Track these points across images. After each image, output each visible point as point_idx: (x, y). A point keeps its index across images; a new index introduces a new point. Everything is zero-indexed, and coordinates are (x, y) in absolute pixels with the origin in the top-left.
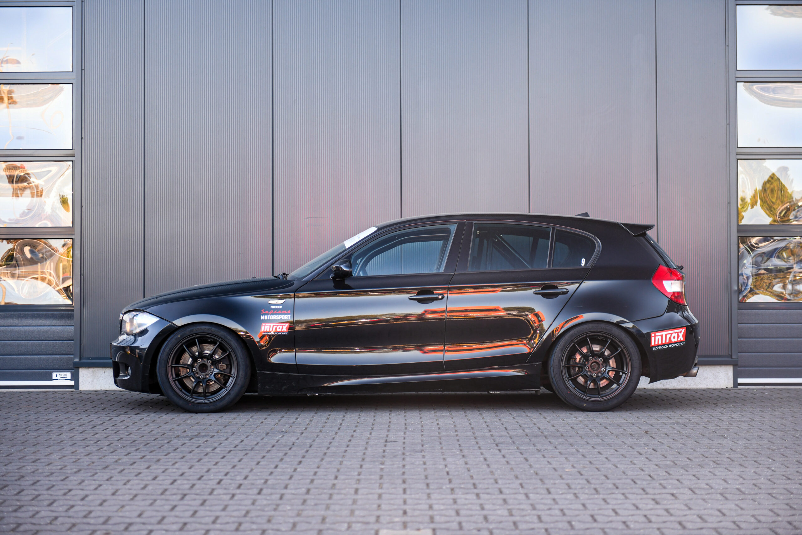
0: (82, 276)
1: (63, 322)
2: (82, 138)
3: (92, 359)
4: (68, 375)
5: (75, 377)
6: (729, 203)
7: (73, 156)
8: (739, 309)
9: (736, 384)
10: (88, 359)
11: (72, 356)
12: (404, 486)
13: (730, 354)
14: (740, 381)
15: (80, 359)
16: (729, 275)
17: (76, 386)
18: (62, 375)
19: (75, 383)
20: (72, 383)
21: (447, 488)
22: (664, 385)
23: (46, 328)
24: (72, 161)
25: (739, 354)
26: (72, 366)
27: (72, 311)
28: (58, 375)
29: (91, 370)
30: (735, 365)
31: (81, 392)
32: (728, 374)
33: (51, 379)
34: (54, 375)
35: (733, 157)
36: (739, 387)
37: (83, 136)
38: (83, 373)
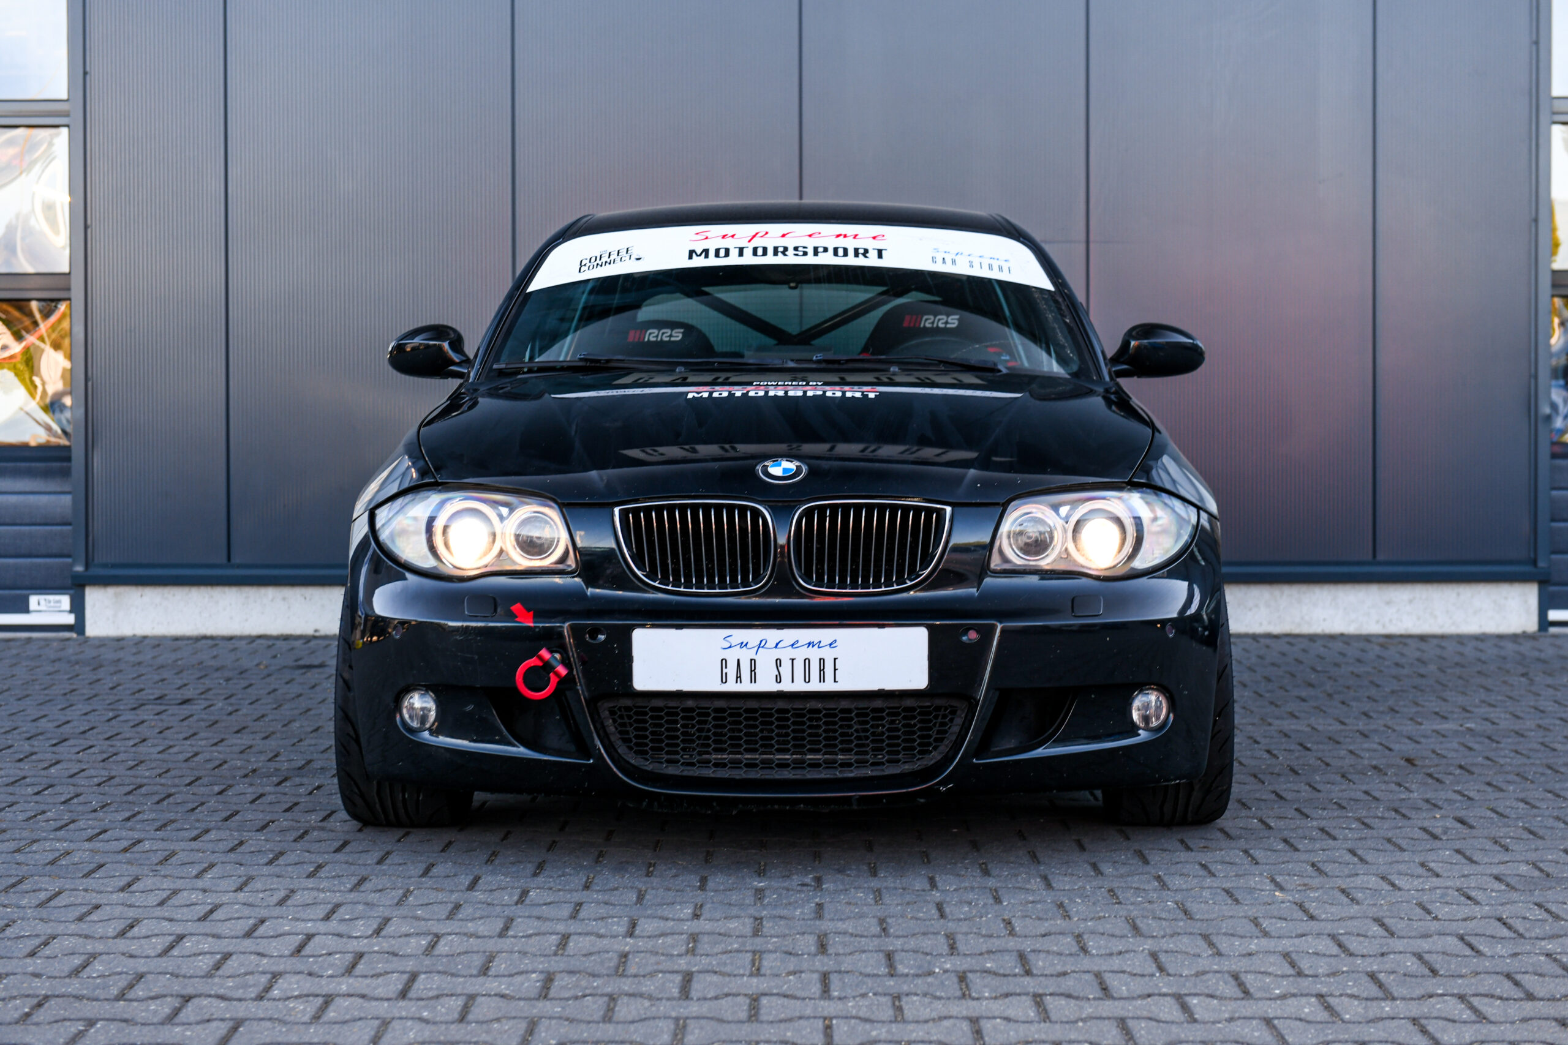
0: (90, 384)
1: (52, 485)
2: (85, 73)
3: (114, 566)
4: (65, 601)
5: (78, 607)
6: (1536, 220)
7: (66, 114)
8: (1554, 456)
9: (1544, 624)
10: (105, 566)
11: (69, 560)
12: (822, 963)
13: (1532, 555)
14: (1554, 615)
15: (87, 566)
16: (1533, 381)
17: (79, 627)
18: (50, 602)
19: (76, 619)
20: (70, 619)
21: (946, 971)
22: (1384, 626)
23: (13, 499)
24: (68, 126)
25: (1554, 557)
26: (69, 582)
27: (68, 459)
28: (42, 602)
29: (111, 591)
30: (1543, 582)
31: (88, 639)
32: (1526, 602)
33: (26, 610)
34: (34, 600)
35: (1544, 118)
36: (1553, 630)
37: (88, 69)
38: (96, 598)
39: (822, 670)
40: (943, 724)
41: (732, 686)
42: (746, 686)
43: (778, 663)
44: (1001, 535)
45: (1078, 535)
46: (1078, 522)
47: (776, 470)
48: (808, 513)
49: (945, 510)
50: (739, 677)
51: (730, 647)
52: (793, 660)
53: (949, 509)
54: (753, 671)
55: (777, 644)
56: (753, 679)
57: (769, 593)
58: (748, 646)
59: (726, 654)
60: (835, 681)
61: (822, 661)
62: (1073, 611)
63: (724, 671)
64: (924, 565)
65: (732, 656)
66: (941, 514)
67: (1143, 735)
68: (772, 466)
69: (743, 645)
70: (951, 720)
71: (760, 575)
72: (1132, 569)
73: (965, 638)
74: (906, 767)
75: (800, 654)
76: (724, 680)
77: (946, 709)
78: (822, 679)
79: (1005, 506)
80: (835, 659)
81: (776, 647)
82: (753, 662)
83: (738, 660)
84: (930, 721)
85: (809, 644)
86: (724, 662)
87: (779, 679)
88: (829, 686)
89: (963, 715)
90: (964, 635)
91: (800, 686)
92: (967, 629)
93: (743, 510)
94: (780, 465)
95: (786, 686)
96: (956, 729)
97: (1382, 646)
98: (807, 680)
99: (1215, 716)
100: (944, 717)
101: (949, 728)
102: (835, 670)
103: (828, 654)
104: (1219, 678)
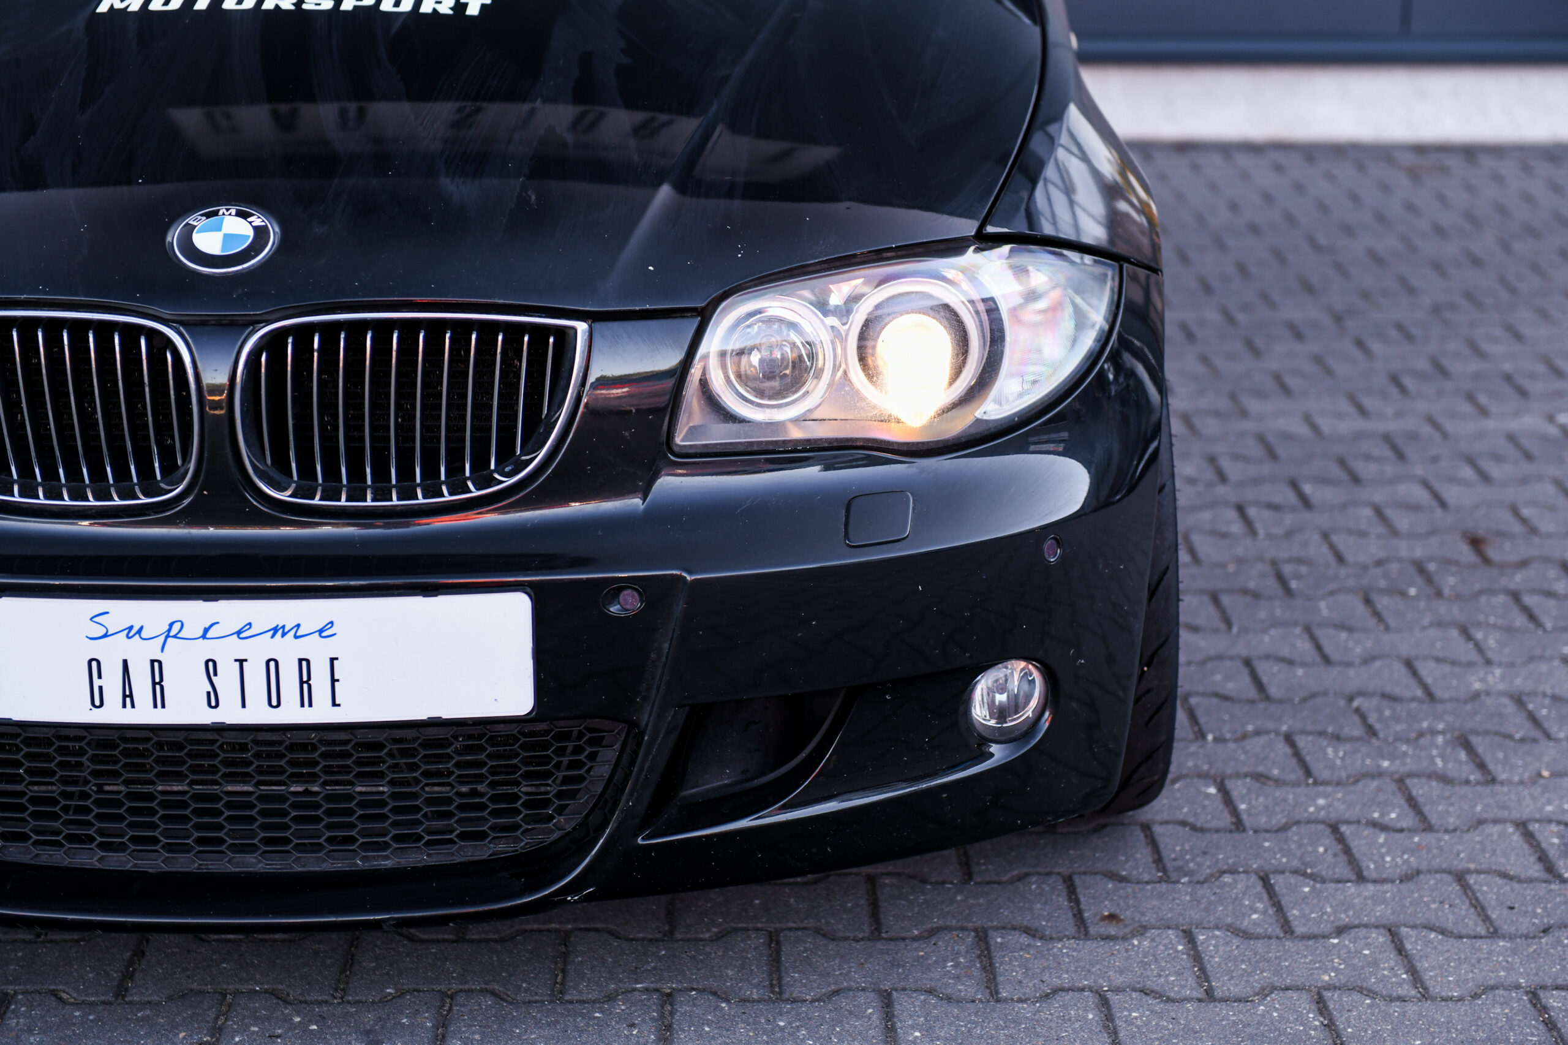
39: (305, 682)
40: (574, 765)
41: (113, 714)
42: (144, 714)
43: (211, 667)
44: (706, 357)
45: (869, 343)
46: (867, 325)
47: (208, 241)
48: (274, 343)
49: (575, 330)
50: (128, 697)
51: (105, 636)
52: (241, 662)
53: (581, 327)
54: (157, 684)
55: (206, 630)
56: (159, 699)
57: (194, 515)
58: (144, 634)
59: (97, 650)
60: (334, 704)
61: (304, 663)
62: (846, 536)
63: (97, 683)
64: (533, 441)
65: (111, 655)
66: (565, 337)
67: (998, 753)
68: (204, 230)
69: (131, 632)
70: (593, 757)
71: (177, 467)
72: (978, 421)
73: (614, 609)
74: (501, 847)
75: (257, 652)
76: (97, 700)
77: (581, 735)
78: (306, 698)
79: (704, 316)
80: (332, 660)
81: (204, 637)
82: (156, 665)
83: (125, 662)
84: (547, 760)
85: (275, 630)
86: (94, 666)
87: (213, 700)
88: (321, 713)
89: (617, 746)
90: (611, 603)
91: (258, 713)
92: (616, 588)
93: (131, 333)
94: (218, 228)
95: (230, 713)
96: (603, 770)
97: (1413, 174)
98: (274, 701)
99: (1141, 666)
100: (578, 750)
101: (589, 771)
102: (334, 681)
103: (318, 652)
104: (1152, 594)
